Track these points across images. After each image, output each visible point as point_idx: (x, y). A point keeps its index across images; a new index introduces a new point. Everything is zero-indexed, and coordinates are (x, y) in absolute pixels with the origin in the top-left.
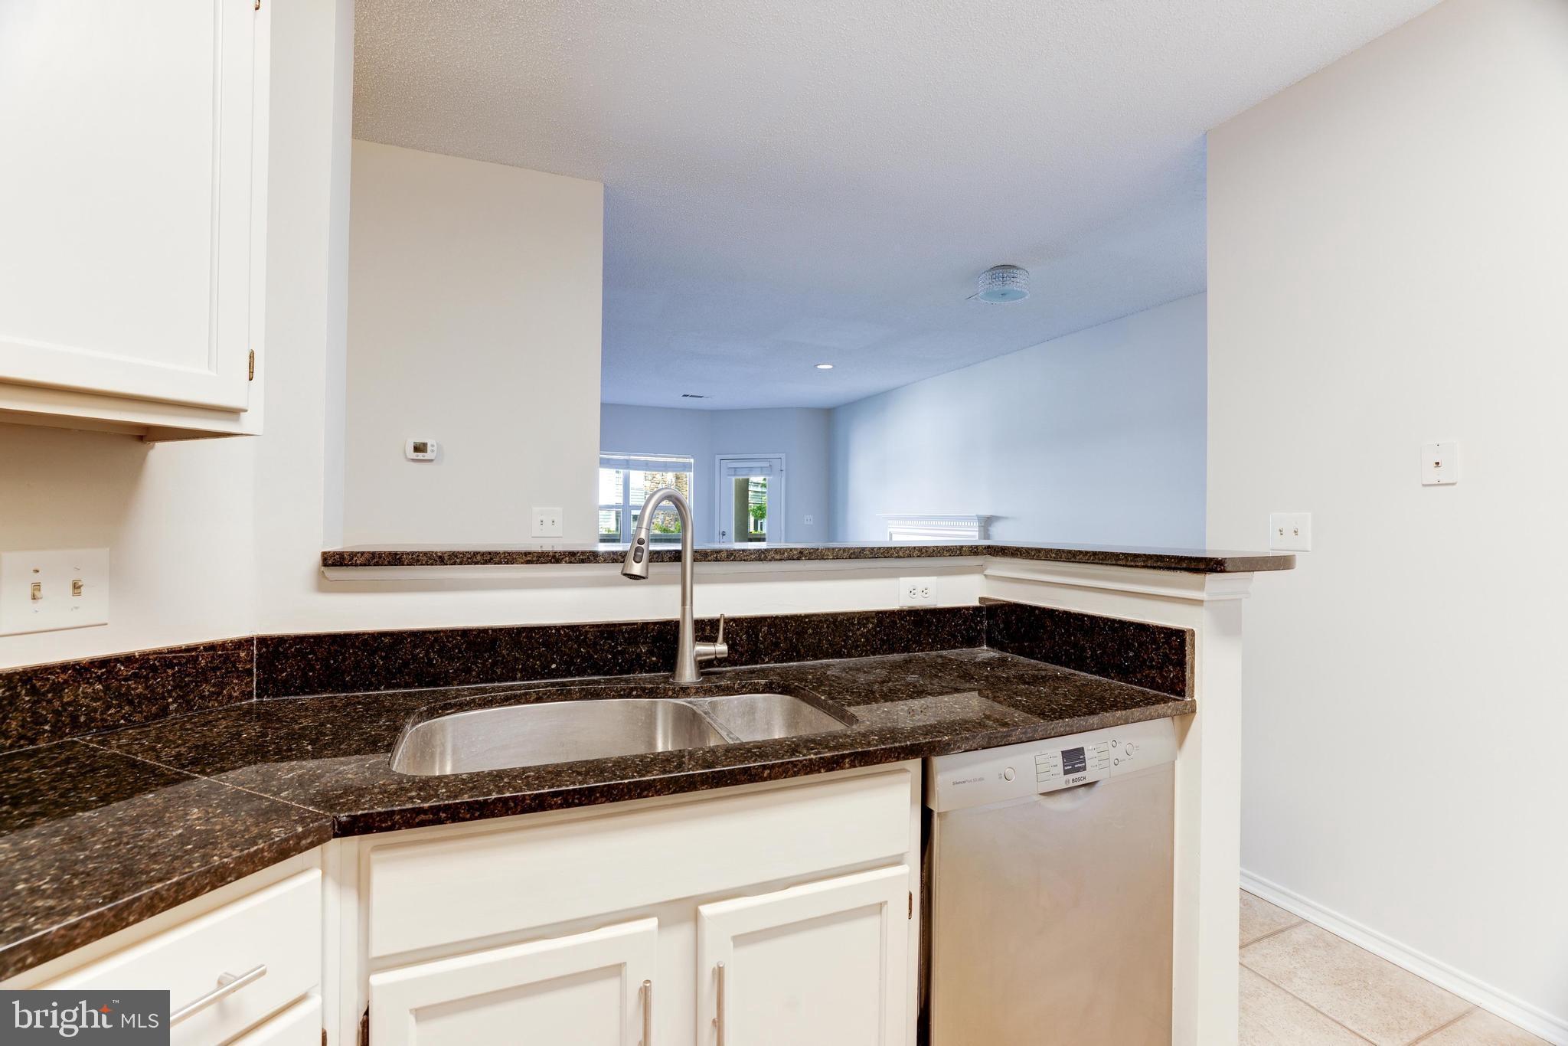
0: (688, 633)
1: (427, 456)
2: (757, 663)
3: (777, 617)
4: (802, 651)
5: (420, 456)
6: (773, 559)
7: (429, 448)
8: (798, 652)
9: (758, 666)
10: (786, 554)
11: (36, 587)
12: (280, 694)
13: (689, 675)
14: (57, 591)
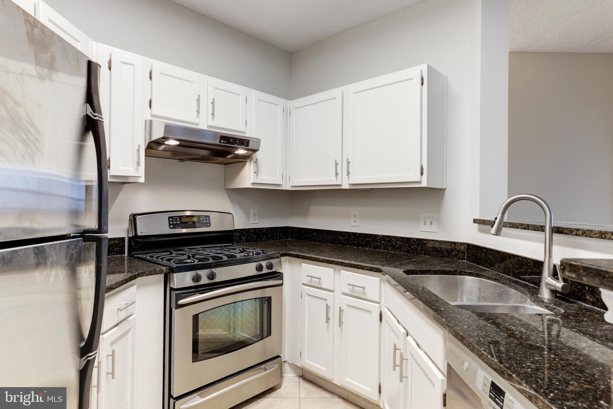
0: (546, 271)
11: (425, 222)
12: (469, 261)
13: (545, 294)
14: (428, 223)
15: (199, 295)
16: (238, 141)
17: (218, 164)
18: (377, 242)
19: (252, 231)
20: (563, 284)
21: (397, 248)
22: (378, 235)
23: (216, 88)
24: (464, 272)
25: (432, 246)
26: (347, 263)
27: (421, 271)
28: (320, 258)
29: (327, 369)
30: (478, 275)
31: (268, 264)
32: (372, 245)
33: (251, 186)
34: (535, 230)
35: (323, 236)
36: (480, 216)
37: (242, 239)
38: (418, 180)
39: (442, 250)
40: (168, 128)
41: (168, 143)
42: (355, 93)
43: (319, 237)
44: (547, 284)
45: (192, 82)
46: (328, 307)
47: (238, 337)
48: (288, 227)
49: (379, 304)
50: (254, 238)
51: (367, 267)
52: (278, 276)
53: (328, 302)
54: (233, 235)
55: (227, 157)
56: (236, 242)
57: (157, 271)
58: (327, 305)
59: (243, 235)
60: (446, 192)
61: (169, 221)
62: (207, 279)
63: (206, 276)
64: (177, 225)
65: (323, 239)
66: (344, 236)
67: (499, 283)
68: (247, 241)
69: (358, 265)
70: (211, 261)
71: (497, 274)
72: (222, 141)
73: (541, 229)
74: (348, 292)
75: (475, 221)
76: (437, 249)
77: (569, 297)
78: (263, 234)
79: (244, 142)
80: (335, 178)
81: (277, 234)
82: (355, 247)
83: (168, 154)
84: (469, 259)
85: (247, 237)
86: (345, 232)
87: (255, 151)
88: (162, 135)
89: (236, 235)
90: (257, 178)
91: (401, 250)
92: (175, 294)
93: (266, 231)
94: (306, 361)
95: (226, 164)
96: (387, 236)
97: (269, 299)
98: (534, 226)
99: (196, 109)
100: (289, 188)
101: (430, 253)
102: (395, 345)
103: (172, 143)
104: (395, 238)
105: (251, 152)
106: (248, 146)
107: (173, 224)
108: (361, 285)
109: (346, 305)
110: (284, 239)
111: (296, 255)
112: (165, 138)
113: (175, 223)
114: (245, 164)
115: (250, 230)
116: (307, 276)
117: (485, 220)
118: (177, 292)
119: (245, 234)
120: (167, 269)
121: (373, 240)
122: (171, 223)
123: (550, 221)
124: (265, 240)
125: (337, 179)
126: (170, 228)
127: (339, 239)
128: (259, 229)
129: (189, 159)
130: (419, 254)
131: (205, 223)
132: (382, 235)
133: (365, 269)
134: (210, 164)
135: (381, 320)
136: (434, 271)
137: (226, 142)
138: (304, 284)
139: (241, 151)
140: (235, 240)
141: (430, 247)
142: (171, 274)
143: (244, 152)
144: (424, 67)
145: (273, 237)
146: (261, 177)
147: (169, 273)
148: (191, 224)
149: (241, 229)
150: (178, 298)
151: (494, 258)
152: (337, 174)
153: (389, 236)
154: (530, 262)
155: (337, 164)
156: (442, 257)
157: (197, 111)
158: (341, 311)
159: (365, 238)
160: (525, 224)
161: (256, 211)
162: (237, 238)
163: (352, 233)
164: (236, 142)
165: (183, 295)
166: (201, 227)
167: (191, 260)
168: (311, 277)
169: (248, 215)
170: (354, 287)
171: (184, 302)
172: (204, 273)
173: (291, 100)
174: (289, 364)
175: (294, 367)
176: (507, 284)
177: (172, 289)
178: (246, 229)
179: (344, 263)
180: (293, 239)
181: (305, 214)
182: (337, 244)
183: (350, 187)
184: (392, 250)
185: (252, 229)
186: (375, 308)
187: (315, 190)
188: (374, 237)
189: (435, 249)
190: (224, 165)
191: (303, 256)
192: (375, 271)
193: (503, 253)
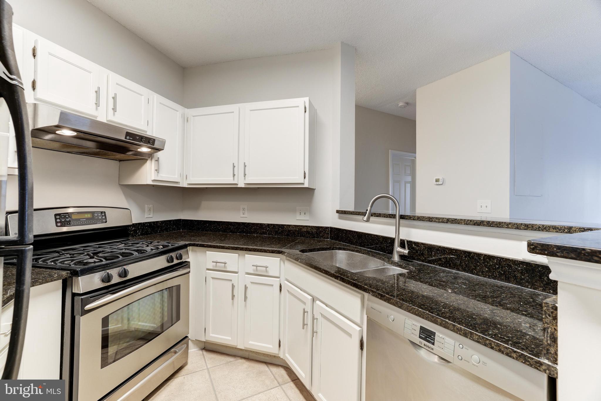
0: (396, 243)
1: (440, 183)
2: (431, 264)
3: (440, 247)
4: (452, 265)
5: (437, 183)
6: (435, 221)
7: (440, 180)
8: (450, 265)
9: (432, 265)
10: (441, 220)
11: (300, 213)
12: (332, 239)
13: (396, 258)
14: (303, 214)
15: (111, 296)
16: (144, 140)
17: (112, 160)
18: (264, 229)
19: (147, 224)
20: (408, 251)
21: (280, 233)
22: (264, 224)
23: (117, 84)
24: (336, 248)
25: (306, 230)
26: (252, 249)
27: (309, 250)
28: (225, 246)
29: (231, 339)
30: (344, 249)
31: (178, 255)
32: (259, 232)
33: (152, 183)
34: (385, 217)
35: (215, 226)
36: (340, 208)
37: (137, 233)
38: (303, 182)
39: (313, 233)
40: (64, 116)
41: (60, 132)
42: (251, 110)
43: (211, 227)
44: (398, 252)
45: (90, 72)
46: (233, 286)
47: (134, 326)
48: (180, 220)
49: (279, 278)
50: (149, 231)
51: (269, 250)
52: (185, 265)
53: (233, 282)
54: (129, 229)
55: (127, 154)
56: (132, 236)
57: (54, 277)
58: (233, 284)
59: (139, 229)
60: (316, 191)
61: (56, 219)
62: (119, 277)
63: (117, 274)
64: (66, 223)
65: (215, 229)
66: (234, 226)
67: (360, 253)
68: (142, 234)
69: (261, 250)
70: (121, 258)
71: (355, 247)
72: (128, 138)
73: (393, 216)
74: (252, 272)
75: (338, 212)
76: (309, 233)
77: (407, 258)
78: (158, 227)
79: (149, 141)
80: (232, 178)
81: (170, 226)
82: (245, 234)
83: (56, 145)
84: (332, 238)
85: (142, 231)
86: (235, 222)
87: (158, 150)
88: (56, 123)
89: (132, 229)
90: (158, 176)
91: (282, 234)
92: (81, 299)
93: (160, 224)
94: (211, 335)
95: (120, 161)
96: (271, 224)
97: (178, 287)
98: (384, 214)
99: (95, 101)
100: (186, 186)
101: (305, 235)
102: (304, 309)
103: (67, 133)
104: (278, 226)
105: (153, 151)
106: (154, 145)
107: (60, 222)
108: (264, 265)
109: (250, 283)
110: (176, 230)
111: (201, 244)
112: (58, 127)
113: (63, 220)
114: (146, 162)
115: (145, 224)
116: (212, 262)
117: (346, 211)
118: (82, 297)
119: (141, 228)
120: (68, 273)
121: (260, 227)
122: (58, 220)
123: (399, 212)
124: (159, 233)
125: (234, 179)
126: (57, 226)
127: (230, 228)
128: (154, 222)
129: (80, 153)
130: (296, 236)
131: (100, 219)
132: (267, 224)
133: (268, 252)
134: (103, 159)
135: (281, 290)
136: (317, 249)
137: (132, 139)
138: (208, 269)
139: (144, 149)
140: (130, 234)
141: (304, 231)
142: (74, 278)
143: (148, 150)
144: (307, 99)
145: (166, 230)
146: (162, 175)
147: (70, 277)
148: (83, 221)
149: (136, 224)
150: (84, 303)
151: (353, 236)
152: (234, 175)
153: (273, 224)
154: (380, 238)
155: (234, 167)
156: (313, 238)
157: (96, 104)
158: (246, 288)
159: (253, 226)
160: (378, 213)
161: (151, 206)
162: (132, 233)
163: (241, 223)
164: (142, 140)
165: (91, 299)
166: (96, 224)
167: (94, 259)
168: (215, 263)
169: (143, 210)
170: (258, 267)
171: (92, 307)
172: (114, 272)
173: (188, 108)
174: (192, 341)
175: (197, 342)
176: (365, 254)
177: (74, 295)
178: (142, 223)
179: (249, 249)
180: (185, 230)
181: (196, 208)
182: (228, 232)
183: (245, 186)
184: (275, 235)
185: (147, 222)
186: (276, 282)
187: (206, 188)
188: (261, 226)
189: (308, 232)
190: (119, 162)
191: (208, 245)
192: (276, 253)
193: (360, 233)
